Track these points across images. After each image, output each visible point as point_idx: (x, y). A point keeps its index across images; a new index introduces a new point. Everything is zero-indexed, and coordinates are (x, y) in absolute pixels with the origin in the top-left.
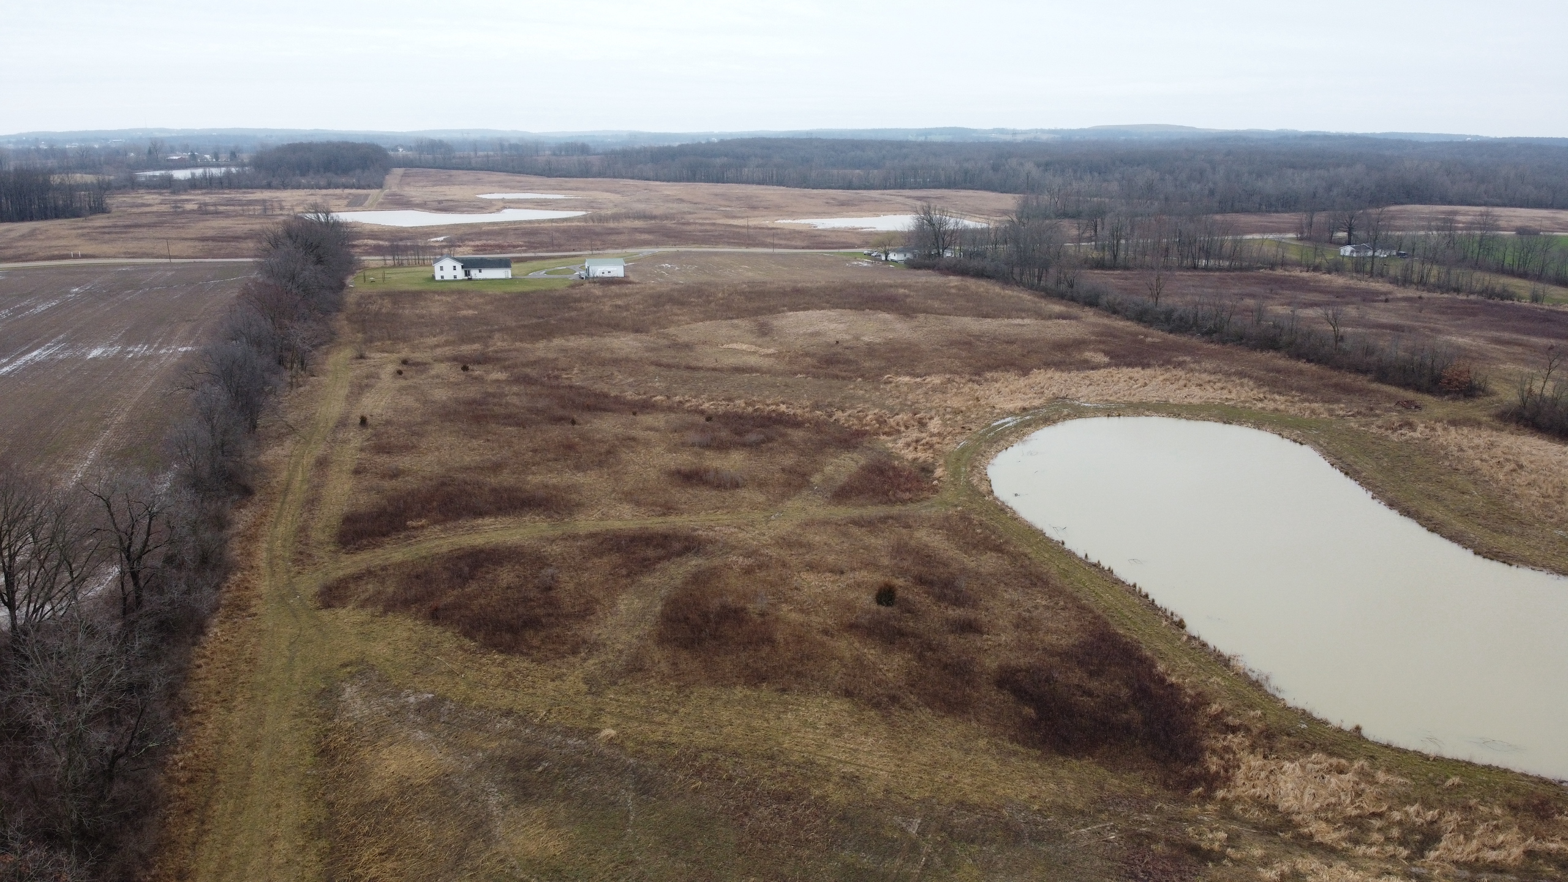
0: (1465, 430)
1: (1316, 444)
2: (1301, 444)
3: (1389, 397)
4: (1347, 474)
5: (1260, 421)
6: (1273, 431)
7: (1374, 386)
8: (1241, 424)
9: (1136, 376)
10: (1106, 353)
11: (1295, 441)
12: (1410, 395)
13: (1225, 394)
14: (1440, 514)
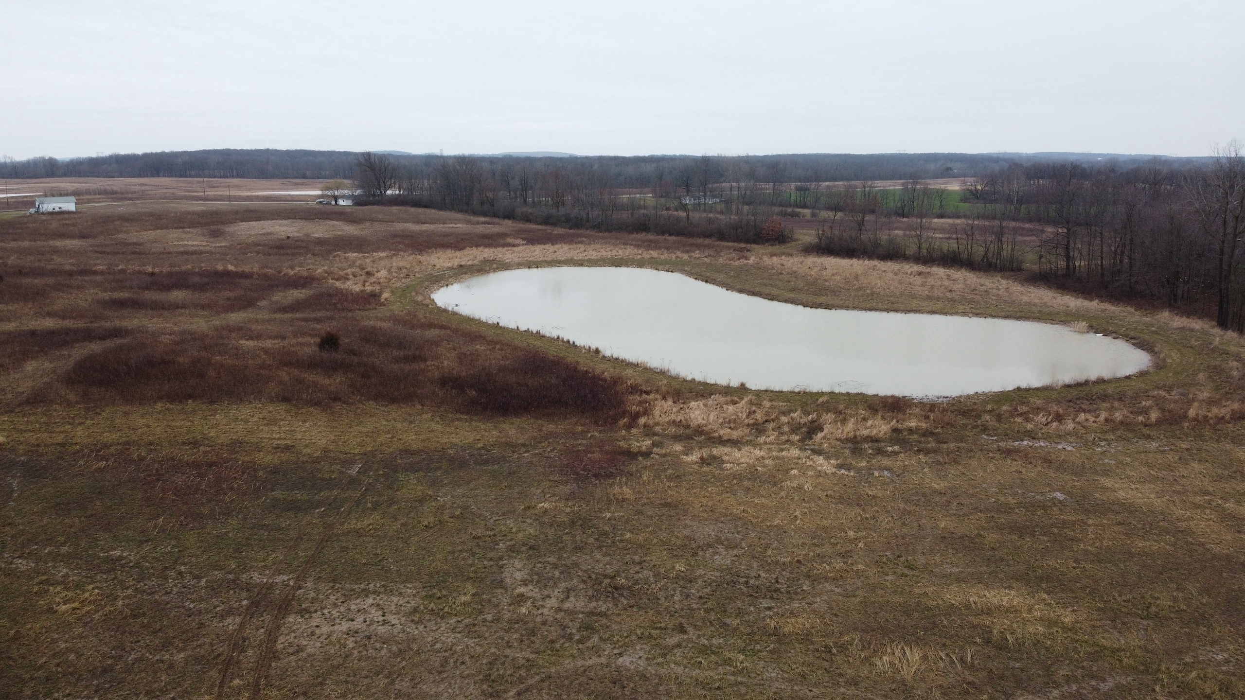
0: (783, 257)
1: (683, 271)
2: (672, 272)
3: (729, 248)
4: (706, 282)
5: (641, 264)
6: (651, 268)
7: (718, 243)
8: (628, 266)
9: (547, 248)
10: (523, 239)
11: (668, 271)
12: (743, 245)
13: (614, 253)
14: (775, 292)
